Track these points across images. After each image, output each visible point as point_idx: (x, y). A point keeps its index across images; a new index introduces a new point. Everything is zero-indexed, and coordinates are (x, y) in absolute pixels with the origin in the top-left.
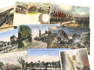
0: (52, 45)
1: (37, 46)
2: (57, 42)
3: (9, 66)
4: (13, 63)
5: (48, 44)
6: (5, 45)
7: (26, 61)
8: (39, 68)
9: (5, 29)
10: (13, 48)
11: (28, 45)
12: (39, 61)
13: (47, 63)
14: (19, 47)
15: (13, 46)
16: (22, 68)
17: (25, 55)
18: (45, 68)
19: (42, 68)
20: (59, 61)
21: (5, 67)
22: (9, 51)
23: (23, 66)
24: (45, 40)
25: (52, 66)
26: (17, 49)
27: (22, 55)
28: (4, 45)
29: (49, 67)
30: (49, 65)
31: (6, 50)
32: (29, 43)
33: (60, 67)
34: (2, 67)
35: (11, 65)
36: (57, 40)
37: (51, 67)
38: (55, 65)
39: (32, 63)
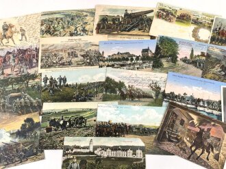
0: (210, 75)
1: (184, 71)
2: (220, 72)
3: (134, 90)
4: (140, 87)
5: (203, 73)
6: (132, 60)
7: (162, 89)
8: (184, 104)
9: (135, 37)
10: (144, 65)
11: (170, 67)
12: (185, 94)
13: (199, 100)
14: (154, 67)
15: (144, 63)
16: (154, 98)
17: (163, 79)
18: (193, 106)
19: (189, 106)
20: (220, 102)
21: (126, 90)
22: (138, 68)
23: (157, 95)
24: (200, 65)
25: (206, 105)
26: (151, 69)
27: (158, 79)
28: (129, 58)
29: (201, 106)
30: (201, 104)
31: (132, 67)
32: (171, 64)
33: (220, 110)
34: (122, 89)
35: (137, 89)
36: (219, 69)
37: (205, 107)
38: (212, 105)
39: (172, 93)
